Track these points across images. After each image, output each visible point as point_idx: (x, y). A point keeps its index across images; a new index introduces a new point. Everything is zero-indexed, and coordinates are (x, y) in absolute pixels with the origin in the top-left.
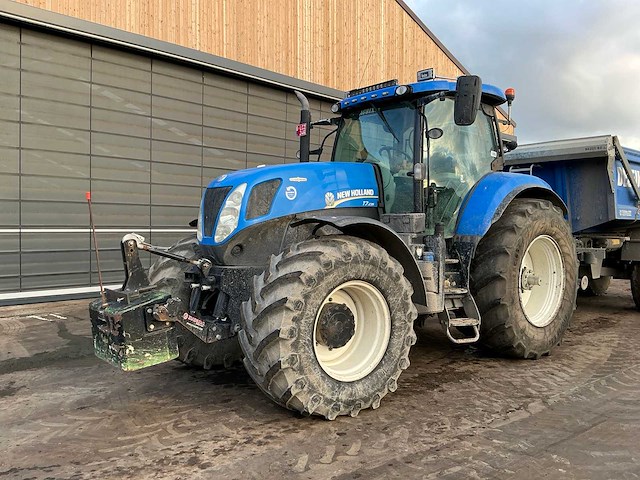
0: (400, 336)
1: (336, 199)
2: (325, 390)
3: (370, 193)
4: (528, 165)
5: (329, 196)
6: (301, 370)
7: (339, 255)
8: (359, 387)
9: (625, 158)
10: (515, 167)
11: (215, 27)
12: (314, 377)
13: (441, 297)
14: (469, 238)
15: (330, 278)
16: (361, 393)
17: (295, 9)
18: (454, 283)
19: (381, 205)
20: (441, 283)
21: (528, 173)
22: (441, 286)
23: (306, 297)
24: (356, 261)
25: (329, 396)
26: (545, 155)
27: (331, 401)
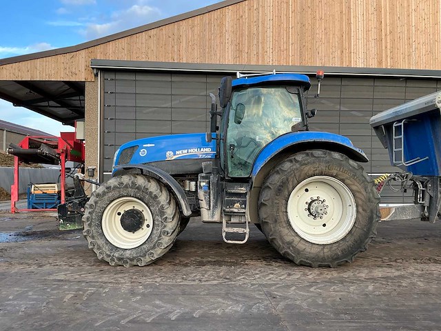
0: (158, 230)
1: (175, 154)
2: (106, 249)
3: (208, 150)
5: (169, 153)
6: (93, 237)
7: (116, 184)
8: (128, 252)
11: (284, 47)
12: (101, 242)
15: (110, 194)
16: (127, 255)
17: (349, 19)
23: (96, 203)
24: (126, 186)
25: (108, 253)
27: (109, 256)
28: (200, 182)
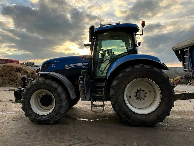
5: (67, 65)
28: (80, 81)
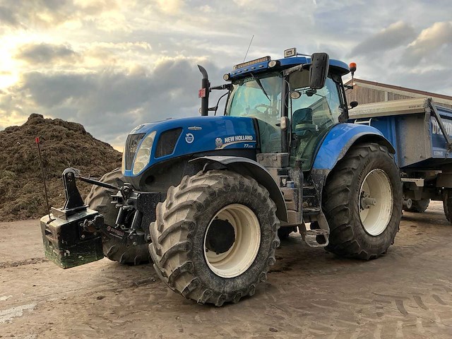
4: (368, 119)
5: (219, 140)
9: (438, 113)
10: (359, 120)
13: (300, 214)
14: (321, 171)
18: (311, 204)
19: (258, 147)
20: (299, 204)
21: (368, 124)
22: (300, 206)
26: (380, 111)
